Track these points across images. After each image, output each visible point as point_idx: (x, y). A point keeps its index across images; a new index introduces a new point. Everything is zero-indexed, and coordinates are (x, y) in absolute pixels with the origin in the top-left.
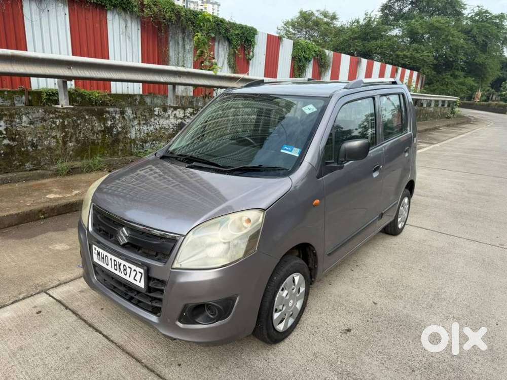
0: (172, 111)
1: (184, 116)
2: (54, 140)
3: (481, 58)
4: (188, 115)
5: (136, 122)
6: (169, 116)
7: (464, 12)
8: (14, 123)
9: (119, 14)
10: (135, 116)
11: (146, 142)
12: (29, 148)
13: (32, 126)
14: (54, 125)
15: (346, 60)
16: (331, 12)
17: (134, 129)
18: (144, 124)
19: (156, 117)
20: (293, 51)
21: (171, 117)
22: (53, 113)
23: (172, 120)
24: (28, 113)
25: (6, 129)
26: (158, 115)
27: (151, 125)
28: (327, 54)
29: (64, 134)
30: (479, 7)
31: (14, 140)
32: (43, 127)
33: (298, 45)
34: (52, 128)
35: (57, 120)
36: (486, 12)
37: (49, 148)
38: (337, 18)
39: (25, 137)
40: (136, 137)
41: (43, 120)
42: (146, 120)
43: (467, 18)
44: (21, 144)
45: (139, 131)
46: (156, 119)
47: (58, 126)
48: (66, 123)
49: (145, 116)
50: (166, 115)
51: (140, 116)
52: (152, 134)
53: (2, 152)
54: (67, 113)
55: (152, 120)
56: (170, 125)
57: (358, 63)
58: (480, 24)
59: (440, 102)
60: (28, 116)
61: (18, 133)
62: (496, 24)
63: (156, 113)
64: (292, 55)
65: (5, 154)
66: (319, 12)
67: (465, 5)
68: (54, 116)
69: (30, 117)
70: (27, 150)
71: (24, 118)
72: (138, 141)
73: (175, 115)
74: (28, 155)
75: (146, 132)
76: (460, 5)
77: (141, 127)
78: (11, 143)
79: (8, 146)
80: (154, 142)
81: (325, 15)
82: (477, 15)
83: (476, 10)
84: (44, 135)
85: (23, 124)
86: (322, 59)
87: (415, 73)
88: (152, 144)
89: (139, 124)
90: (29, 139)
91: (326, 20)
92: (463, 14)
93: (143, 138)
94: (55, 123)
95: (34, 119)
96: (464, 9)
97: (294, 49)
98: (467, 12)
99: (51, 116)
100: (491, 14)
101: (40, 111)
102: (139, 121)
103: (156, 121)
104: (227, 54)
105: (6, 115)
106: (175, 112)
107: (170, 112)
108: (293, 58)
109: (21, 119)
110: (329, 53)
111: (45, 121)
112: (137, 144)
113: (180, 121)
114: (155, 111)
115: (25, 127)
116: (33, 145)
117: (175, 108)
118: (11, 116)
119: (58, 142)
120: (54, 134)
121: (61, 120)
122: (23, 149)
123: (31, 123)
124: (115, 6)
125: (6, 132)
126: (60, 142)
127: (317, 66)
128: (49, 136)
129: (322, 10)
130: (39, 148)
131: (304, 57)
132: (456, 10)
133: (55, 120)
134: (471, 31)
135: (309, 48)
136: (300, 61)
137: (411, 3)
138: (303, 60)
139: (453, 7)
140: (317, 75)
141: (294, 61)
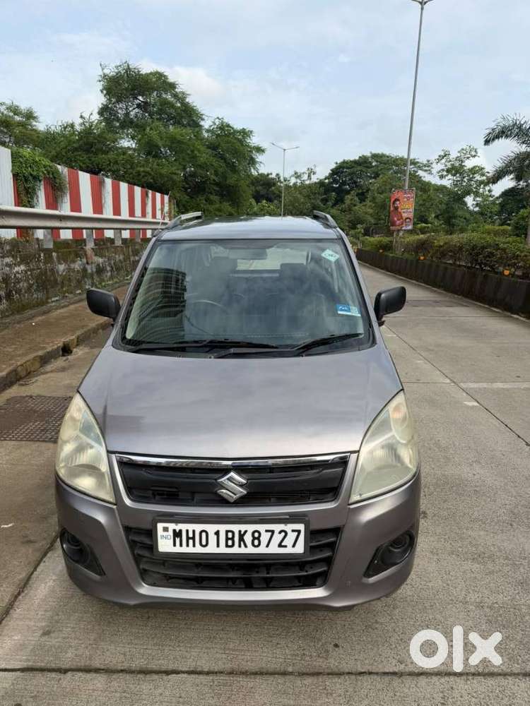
3: (232, 180)
7: (202, 123)
15: (85, 179)
16: (23, 106)
20: (13, 165)
28: (60, 171)
30: (220, 119)
33: (21, 157)
36: (228, 126)
38: (35, 117)
43: (208, 131)
57: (102, 183)
62: (240, 141)
64: (12, 171)
66: (4, 107)
67: (202, 115)
76: (197, 114)
81: (16, 111)
82: (219, 128)
83: (217, 122)
86: (55, 178)
87: (166, 198)
91: (17, 118)
92: (201, 126)
96: (203, 119)
97: (13, 162)
98: (206, 124)
100: (233, 128)
108: (16, 176)
110: (63, 170)
127: (50, 189)
129: (8, 102)
131: (31, 175)
132: (193, 120)
135: (36, 162)
136: (26, 180)
137: (139, 106)
138: (31, 178)
139: (188, 116)
140: (53, 203)
141: (17, 180)
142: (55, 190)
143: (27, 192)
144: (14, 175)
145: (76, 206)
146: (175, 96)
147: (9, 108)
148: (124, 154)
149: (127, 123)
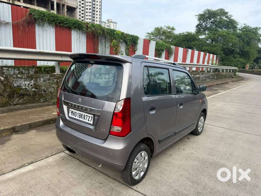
0: (104, 76)
1: (109, 78)
2: (53, 89)
3: (247, 49)
4: (111, 77)
6: (102, 78)
7: (238, 26)
8: (37, 81)
9: (77, 31)
12: (43, 92)
13: (45, 83)
14: (53, 82)
15: (181, 50)
19: (97, 78)
20: (156, 47)
21: (103, 78)
22: (54, 77)
23: (104, 80)
24: (43, 77)
25: (34, 84)
26: (98, 78)
28: (172, 48)
29: (57, 86)
30: (245, 24)
31: (36, 89)
32: (49, 83)
33: (158, 44)
34: (53, 83)
35: (55, 80)
36: (248, 27)
37: (51, 92)
39: (41, 87)
41: (49, 80)
43: (239, 30)
44: (40, 90)
47: (55, 82)
48: (58, 81)
50: (101, 77)
53: (32, 94)
54: (59, 76)
56: (103, 82)
57: (187, 51)
58: (245, 33)
59: (228, 70)
60: (43, 78)
61: (39, 85)
62: (254, 32)
63: (97, 76)
65: (33, 95)
66: (165, 27)
67: (238, 23)
68: (54, 78)
69: (44, 78)
70: (42, 93)
71: (42, 79)
73: (105, 77)
74: (42, 95)
76: (235, 23)
78: (36, 90)
79: (34, 91)
81: (169, 28)
82: (244, 28)
83: (243, 26)
84: (49, 87)
85: (41, 82)
86: (169, 50)
87: (215, 56)
90: (43, 88)
92: (237, 27)
94: (54, 81)
95: (45, 79)
96: (238, 25)
97: (156, 45)
98: (239, 27)
99: (53, 78)
100: (251, 27)
101: (48, 76)
104: (125, 49)
105: (34, 78)
106: (105, 76)
107: (103, 76)
108: (156, 50)
109: (40, 79)
110: (173, 47)
111: (50, 80)
113: (107, 80)
114: (96, 76)
115: (41, 83)
116: (44, 91)
117: (105, 74)
118: (36, 78)
119: (54, 90)
120: (53, 86)
121: (57, 80)
122: (40, 93)
123: (44, 81)
124: (75, 28)
125: (34, 85)
126: (56, 89)
127: (167, 53)
128: (51, 87)
130: (47, 92)
132: (234, 25)
133: (54, 80)
134: (241, 36)
135: (163, 45)
136: (159, 51)
137: (212, 22)
138: (160, 50)
139: (231, 24)
140: (167, 58)
142: (169, 54)
143: (159, 55)
144: (155, 49)
145: (176, 59)
146: (227, 17)
148: (201, 41)
149: (206, 28)
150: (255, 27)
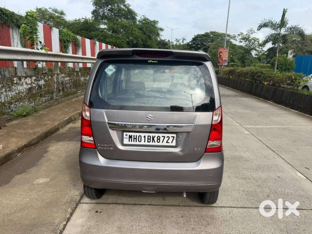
0: (24, 80)
1: (31, 83)
4: (34, 81)
5: (4, 90)
6: (23, 83)
7: (136, 17)
10: (2, 85)
11: (11, 104)
15: (88, 41)
16: (59, 10)
17: (3, 95)
18: (9, 91)
19: (16, 85)
20: (59, 36)
21: (24, 84)
23: (25, 86)
26: (17, 83)
27: (13, 91)
30: (144, 16)
33: (62, 32)
36: (147, 19)
38: (64, 14)
40: (5, 101)
42: (9, 87)
43: (139, 21)
45: (6, 96)
46: (15, 86)
49: (9, 85)
50: (21, 83)
51: (6, 85)
52: (14, 97)
55: (13, 87)
56: (24, 90)
57: (95, 44)
58: (146, 25)
62: (153, 26)
63: (15, 82)
64: (59, 38)
66: (51, 9)
67: (137, 14)
72: (6, 103)
73: (26, 82)
75: (10, 96)
76: (134, 14)
77: (7, 93)
80: (16, 103)
81: (56, 11)
82: (144, 20)
83: (143, 17)
88: (15, 104)
89: (6, 91)
92: (136, 19)
93: (9, 101)
96: (137, 16)
98: (138, 18)
100: (149, 20)
102: (6, 89)
103: (16, 88)
104: (19, 37)
106: (26, 80)
107: (23, 80)
110: (79, 38)
112: (6, 106)
113: (29, 86)
114: (14, 80)
117: (26, 78)
127: (74, 46)
129: (53, 8)
131: (67, 40)
132: (133, 16)
134: (143, 28)
135: (69, 34)
136: (65, 42)
137: (109, 10)
138: (67, 41)
139: (130, 15)
140: (75, 52)
141: (61, 42)
142: (76, 46)
143: (65, 47)
144: (60, 40)
145: (84, 53)
146: (125, 6)
147: (53, 10)
148: (102, 31)
149: (104, 17)
150: (153, 20)
